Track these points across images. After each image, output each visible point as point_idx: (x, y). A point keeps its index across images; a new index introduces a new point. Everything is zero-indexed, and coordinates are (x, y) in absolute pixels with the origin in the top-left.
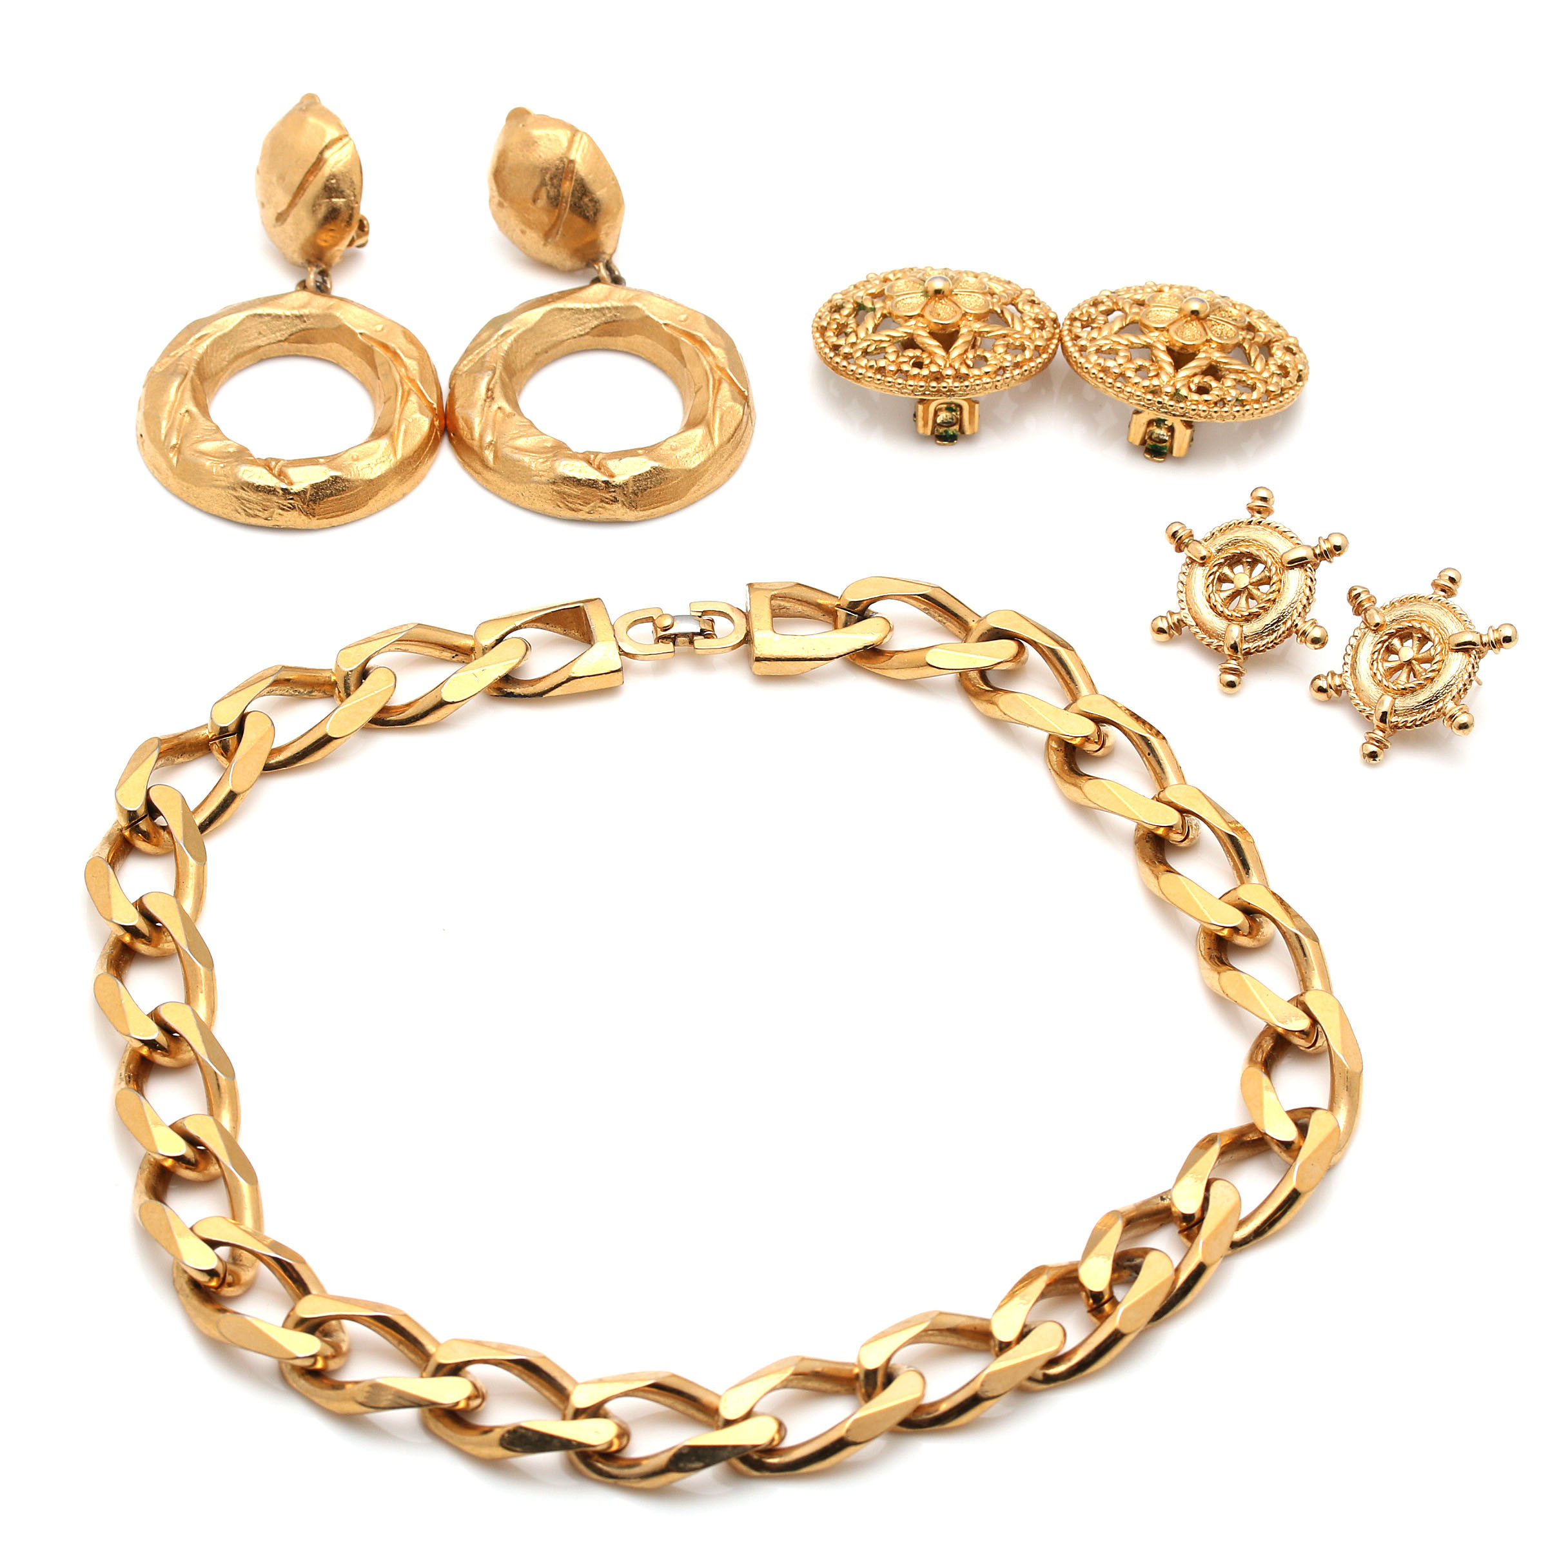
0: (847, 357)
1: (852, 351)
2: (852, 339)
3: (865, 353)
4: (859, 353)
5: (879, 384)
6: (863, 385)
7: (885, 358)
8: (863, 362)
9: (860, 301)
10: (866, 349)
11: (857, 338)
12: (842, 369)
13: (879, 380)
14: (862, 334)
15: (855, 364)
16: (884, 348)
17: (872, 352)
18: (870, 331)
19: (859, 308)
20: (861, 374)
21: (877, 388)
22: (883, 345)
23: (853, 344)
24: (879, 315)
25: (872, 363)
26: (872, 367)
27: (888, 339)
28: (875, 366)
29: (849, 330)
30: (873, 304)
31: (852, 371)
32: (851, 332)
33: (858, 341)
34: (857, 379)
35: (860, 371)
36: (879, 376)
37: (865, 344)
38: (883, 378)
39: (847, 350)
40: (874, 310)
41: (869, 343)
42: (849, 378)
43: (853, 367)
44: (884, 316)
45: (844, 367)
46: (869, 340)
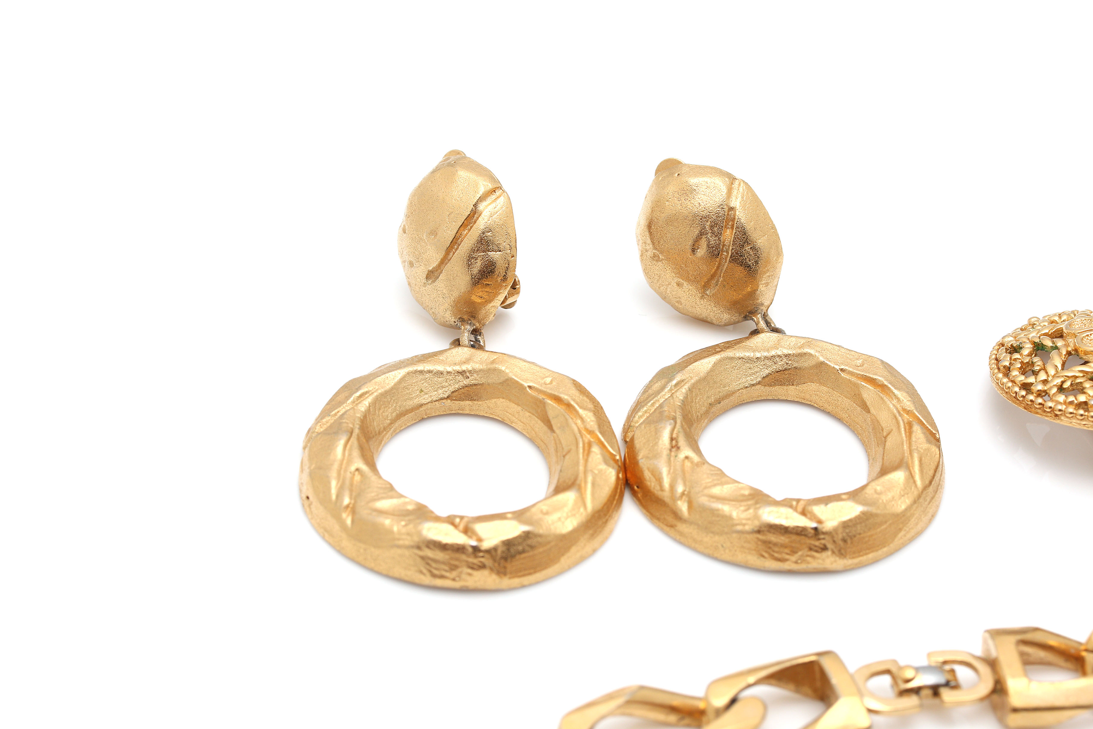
0: (1040, 394)
1: (1046, 388)
2: (1042, 376)
3: (1061, 389)
4: (1055, 390)
5: (1082, 420)
6: (1064, 421)
7: (1084, 393)
8: (1061, 398)
9: (1037, 340)
10: (1061, 386)
11: (1048, 376)
12: (1038, 406)
13: (1082, 415)
14: (1052, 372)
15: (1051, 400)
16: (1081, 383)
17: (1068, 388)
18: (1060, 367)
19: (1039, 348)
20: (1060, 410)
21: (1079, 424)
22: (1078, 380)
23: (1045, 382)
24: (1064, 352)
25: (1071, 398)
26: (1071, 403)
27: (1081, 375)
28: (1076, 402)
29: (1037, 368)
30: (1053, 343)
31: (1050, 408)
32: (1040, 370)
33: (1050, 379)
34: (1056, 415)
35: (1059, 407)
36: (1081, 412)
37: (1058, 381)
38: (1086, 414)
39: (1040, 387)
40: (1056, 348)
41: (1062, 379)
42: (1047, 416)
43: (1050, 404)
44: (1069, 353)
45: (1040, 404)
46: (1063, 376)
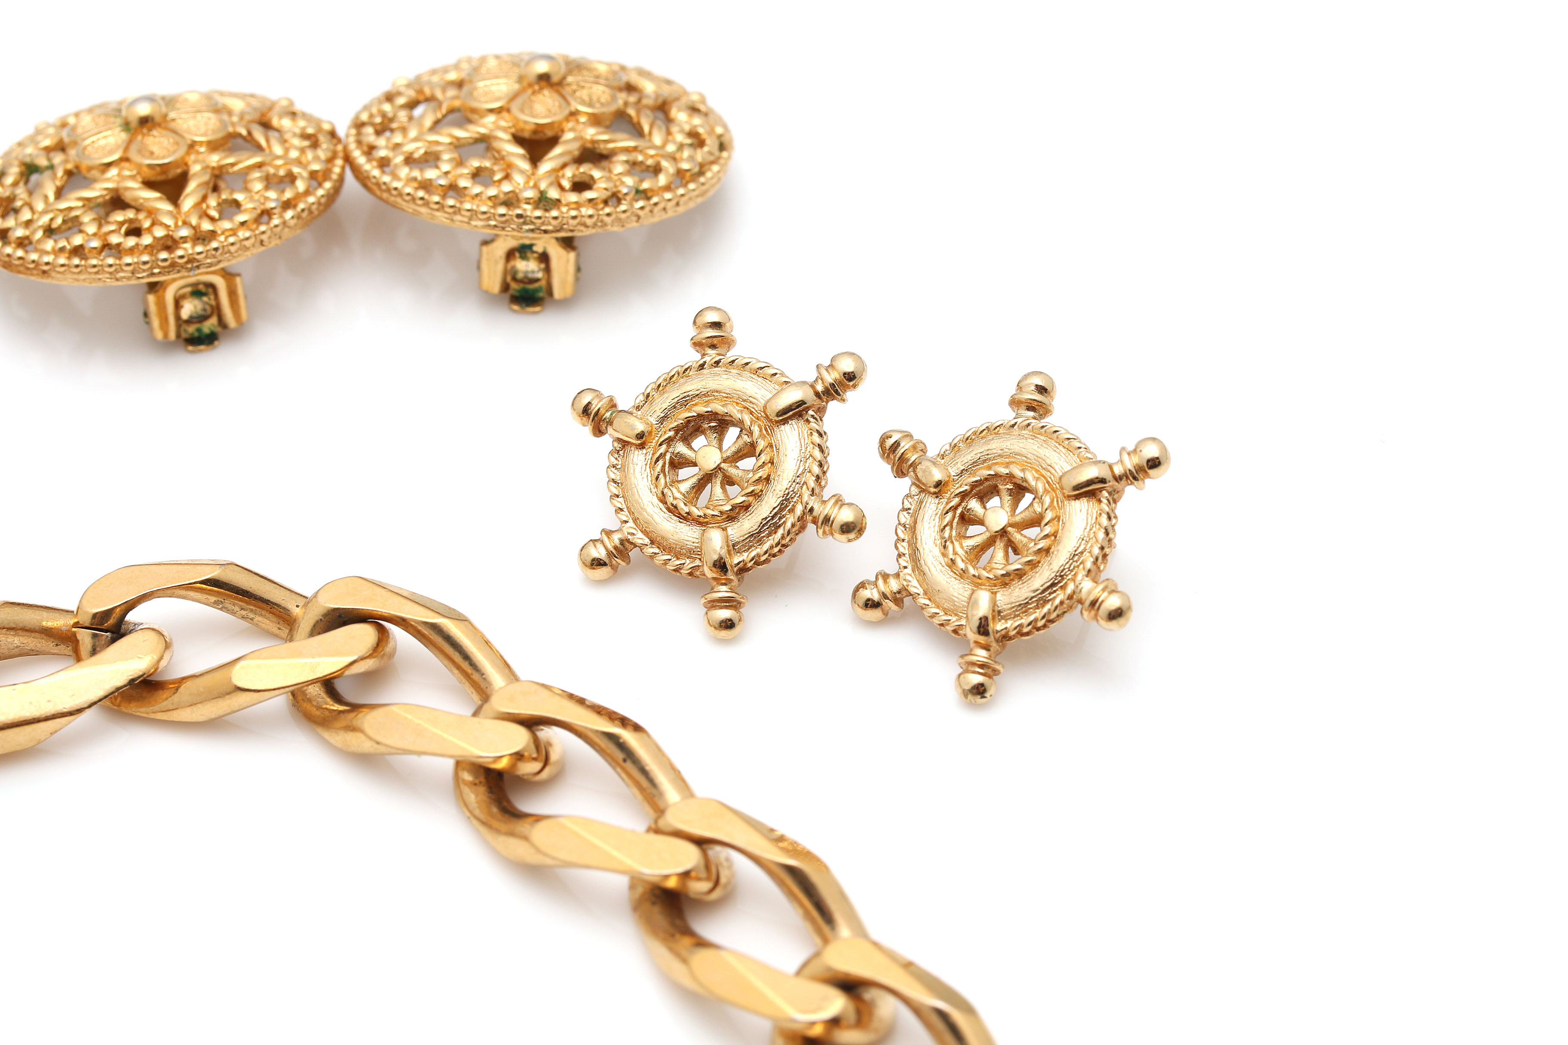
0: (22, 243)
1: (27, 233)
2: (26, 215)
3: (49, 231)
4: (39, 234)
5: (80, 273)
6: (56, 281)
7: (81, 231)
8: (49, 245)
9: (28, 160)
10: (50, 225)
11: (33, 213)
12: (17, 262)
13: (77, 266)
14: (40, 206)
15: (36, 250)
16: (77, 217)
17: (59, 228)
18: (51, 197)
19: (30, 170)
20: (47, 264)
21: (77, 280)
22: (74, 213)
23: (28, 223)
24: (60, 173)
25: (62, 243)
26: (62, 249)
27: (80, 204)
28: (68, 247)
29: (18, 204)
30: (49, 159)
31: (33, 261)
32: (22, 206)
33: (35, 217)
34: (44, 272)
35: (46, 259)
36: (76, 261)
37: (45, 220)
38: (83, 262)
39: (20, 232)
40: (51, 167)
41: (51, 216)
42: (32, 275)
43: (34, 256)
44: (69, 174)
45: (20, 258)
46: (52, 211)
